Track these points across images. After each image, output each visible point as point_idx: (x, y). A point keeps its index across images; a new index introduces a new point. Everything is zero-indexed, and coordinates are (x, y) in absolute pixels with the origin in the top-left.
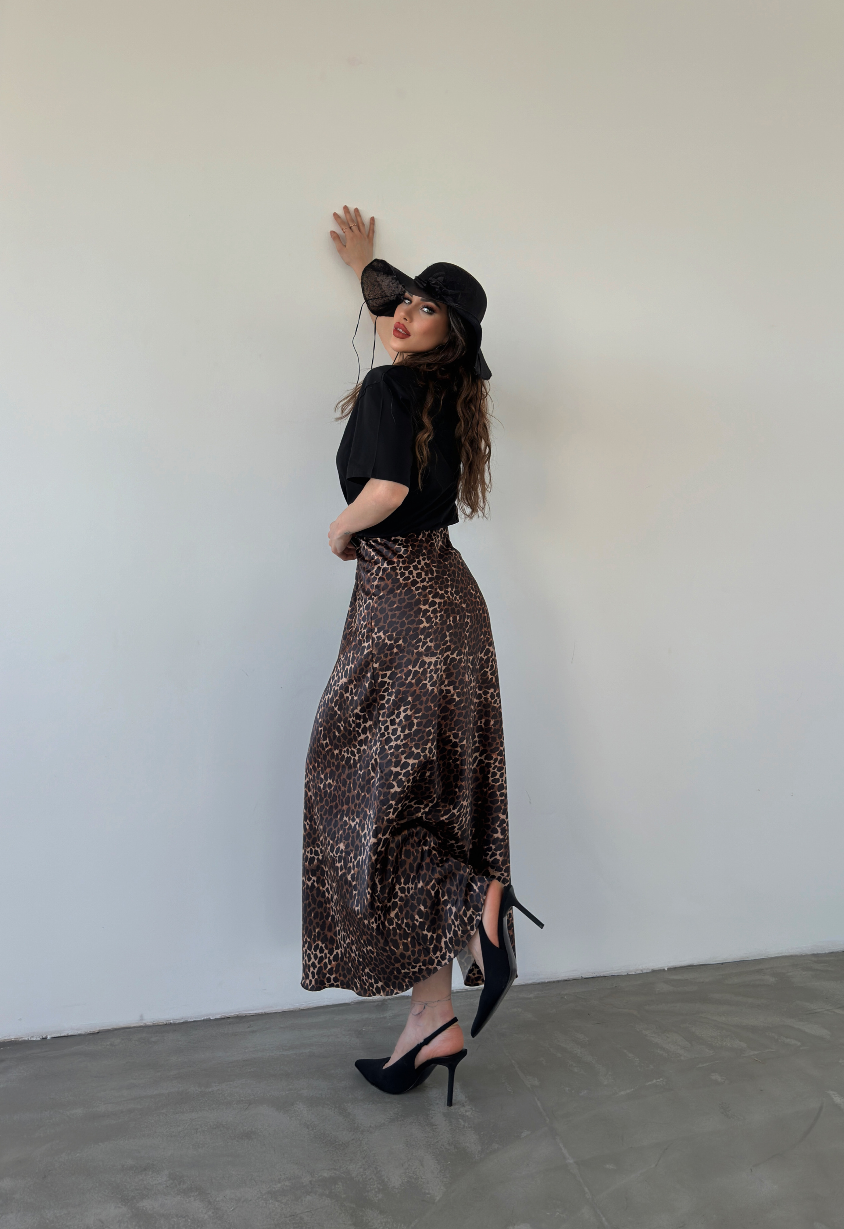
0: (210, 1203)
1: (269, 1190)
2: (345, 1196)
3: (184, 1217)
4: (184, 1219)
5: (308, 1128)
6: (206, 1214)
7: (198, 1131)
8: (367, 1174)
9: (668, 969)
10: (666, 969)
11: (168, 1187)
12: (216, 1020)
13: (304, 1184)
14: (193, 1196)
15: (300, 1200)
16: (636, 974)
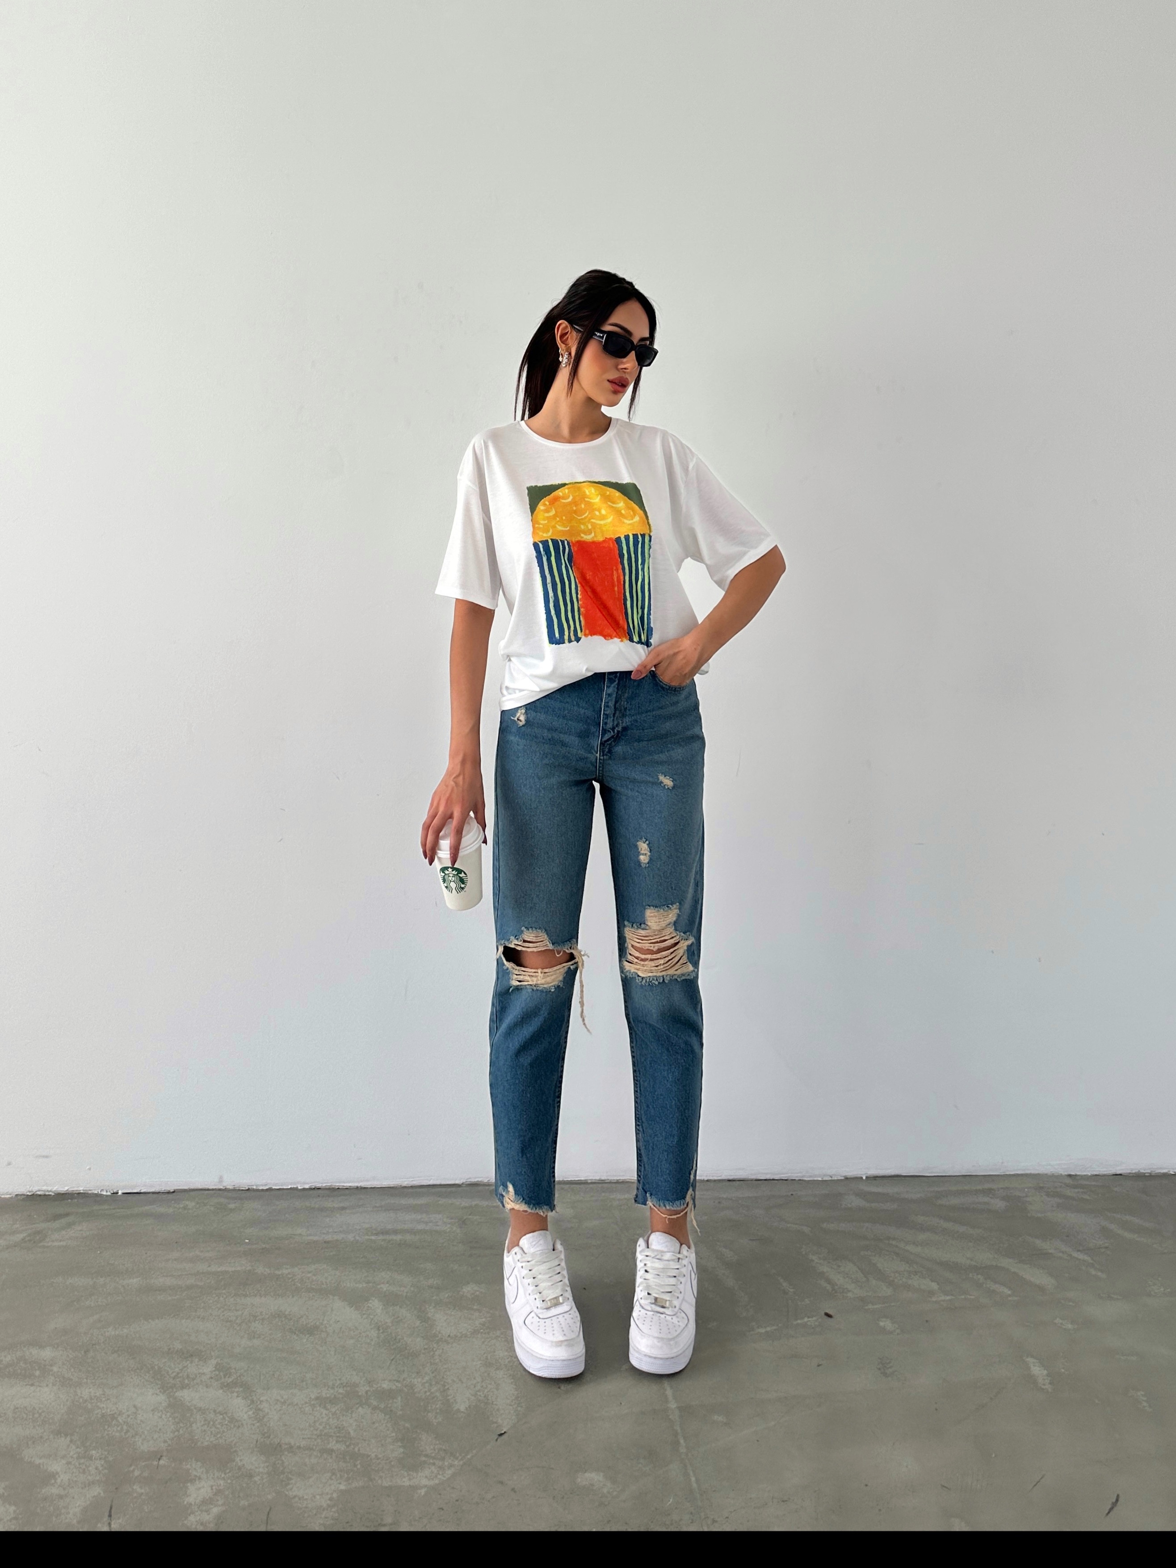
0: (253, 1401)
1: (318, 1395)
2: (401, 1413)
3: (221, 1414)
4: (222, 1416)
5: (379, 1329)
6: (246, 1413)
7: (257, 1319)
8: (432, 1391)
9: (867, 1177)
10: (864, 1178)
11: (212, 1378)
12: (304, 1189)
13: (360, 1394)
14: (237, 1392)
15: (350, 1412)
16: (823, 1181)
